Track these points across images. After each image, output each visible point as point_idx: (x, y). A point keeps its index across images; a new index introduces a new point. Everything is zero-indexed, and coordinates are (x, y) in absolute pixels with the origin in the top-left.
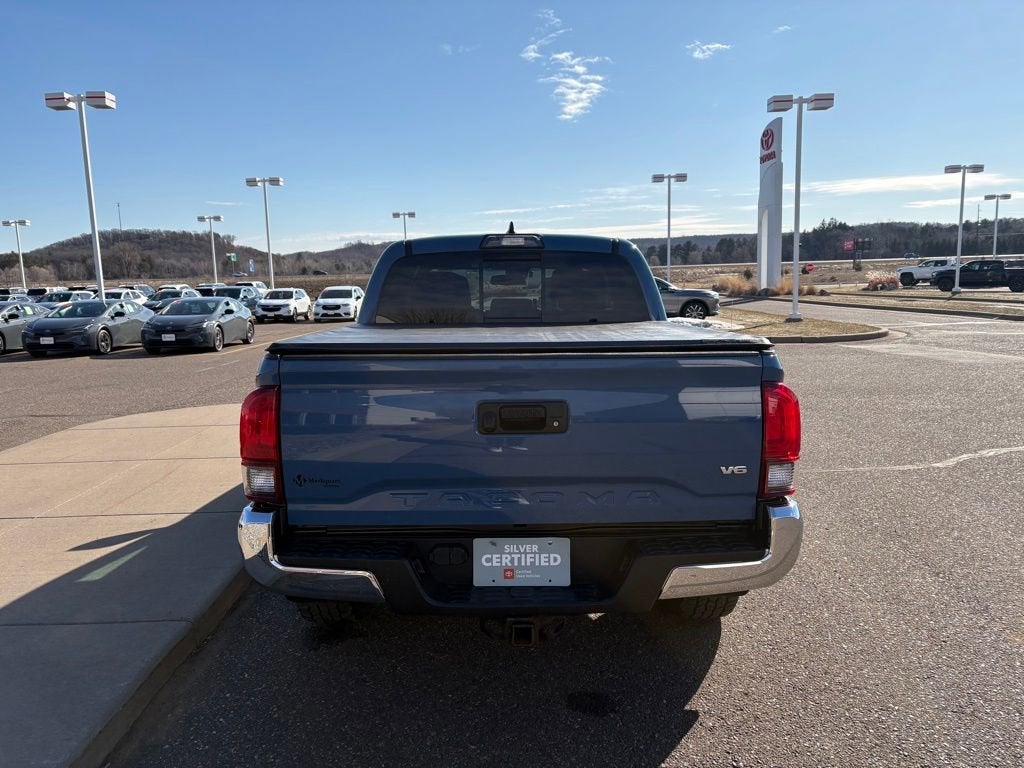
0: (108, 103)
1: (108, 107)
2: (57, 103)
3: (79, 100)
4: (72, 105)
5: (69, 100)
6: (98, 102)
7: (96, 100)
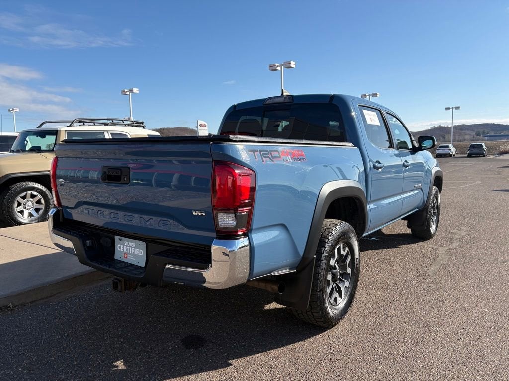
0: (292, 66)
1: (292, 68)
2: (273, 69)
3: (281, 66)
4: (279, 68)
5: (277, 66)
6: (288, 66)
7: (287, 65)
